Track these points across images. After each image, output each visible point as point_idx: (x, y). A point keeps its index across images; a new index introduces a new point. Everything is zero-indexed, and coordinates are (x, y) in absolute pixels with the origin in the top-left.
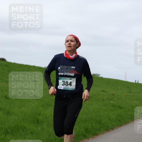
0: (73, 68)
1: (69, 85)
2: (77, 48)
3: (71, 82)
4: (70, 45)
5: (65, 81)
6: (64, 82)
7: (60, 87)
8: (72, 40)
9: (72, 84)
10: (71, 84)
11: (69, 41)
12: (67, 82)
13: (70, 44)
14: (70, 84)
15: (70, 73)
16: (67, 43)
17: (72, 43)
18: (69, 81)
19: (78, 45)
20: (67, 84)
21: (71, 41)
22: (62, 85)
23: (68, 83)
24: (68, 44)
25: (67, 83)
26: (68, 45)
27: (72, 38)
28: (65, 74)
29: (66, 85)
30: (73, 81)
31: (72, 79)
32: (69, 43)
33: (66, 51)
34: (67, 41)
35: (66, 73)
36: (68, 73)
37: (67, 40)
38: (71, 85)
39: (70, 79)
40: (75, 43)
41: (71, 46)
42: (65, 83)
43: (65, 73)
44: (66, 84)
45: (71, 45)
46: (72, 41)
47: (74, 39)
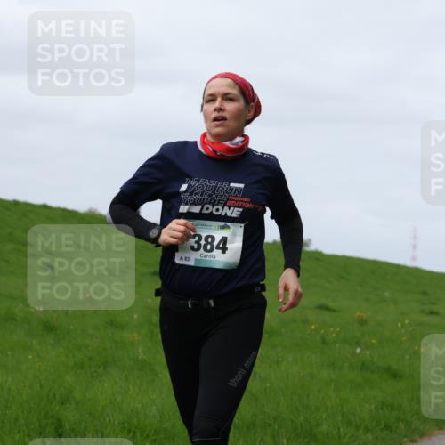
0: (237, 189)
1: (218, 248)
2: (249, 122)
3: (224, 240)
4: (221, 114)
5: (204, 235)
6: (197, 239)
7: (181, 258)
8: (227, 94)
9: (228, 246)
10: (225, 243)
11: (219, 99)
12: (210, 240)
13: (220, 110)
14: (221, 245)
15: (226, 208)
16: (211, 107)
17: (230, 107)
18: (218, 235)
19: (252, 113)
20: (209, 247)
21: (227, 97)
22: (192, 248)
23: (215, 244)
24: (215, 110)
25: (211, 243)
26: (215, 114)
27: (229, 86)
28: (205, 211)
29: (206, 250)
30: (234, 234)
31: (228, 227)
32: (217, 104)
33: (204, 135)
34: (211, 99)
35: (210, 207)
36: (216, 207)
37: (211, 95)
38: (224, 250)
39: (223, 227)
40: (240, 104)
41: (224, 119)
42: (203, 242)
43: (206, 206)
44: (205, 246)
45: (225, 114)
46: (230, 96)
47: (235, 91)
